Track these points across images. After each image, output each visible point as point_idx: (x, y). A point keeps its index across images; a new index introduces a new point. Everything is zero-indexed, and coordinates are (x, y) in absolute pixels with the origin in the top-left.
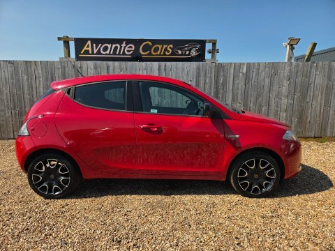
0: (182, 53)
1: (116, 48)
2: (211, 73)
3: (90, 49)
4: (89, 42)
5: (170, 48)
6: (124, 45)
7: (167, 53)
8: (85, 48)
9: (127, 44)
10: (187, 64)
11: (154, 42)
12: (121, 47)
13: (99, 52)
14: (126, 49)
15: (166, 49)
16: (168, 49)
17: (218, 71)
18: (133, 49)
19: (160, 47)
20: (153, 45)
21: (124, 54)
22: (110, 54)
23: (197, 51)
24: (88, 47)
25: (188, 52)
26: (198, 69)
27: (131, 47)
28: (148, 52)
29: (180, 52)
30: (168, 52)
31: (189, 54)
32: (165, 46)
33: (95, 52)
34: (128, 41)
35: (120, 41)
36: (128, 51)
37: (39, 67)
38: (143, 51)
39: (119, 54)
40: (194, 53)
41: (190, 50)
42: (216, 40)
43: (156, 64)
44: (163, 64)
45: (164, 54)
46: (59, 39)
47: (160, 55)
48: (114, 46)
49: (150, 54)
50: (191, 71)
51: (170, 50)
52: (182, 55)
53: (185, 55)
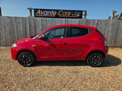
0: (74, 15)
1: (49, 13)
2: (84, 23)
3: (40, 13)
4: (39, 10)
5: (70, 13)
6: (52, 12)
7: (68, 15)
8: (38, 13)
9: (54, 11)
10: (75, 19)
11: (64, 11)
13: (43, 14)
14: (53, 13)
15: (68, 14)
16: (69, 14)
17: (87, 22)
19: (66, 13)
20: (63, 12)
21: (52, 15)
22: (47, 15)
23: (80, 15)
24: (39, 12)
25: (76, 15)
26: (80, 21)
27: (55, 13)
28: (61, 15)
29: (73, 15)
30: (69, 15)
31: (76, 16)
32: (68, 13)
33: (42, 14)
34: (54, 10)
35: (51, 10)
36: (54, 14)
37: (21, 19)
38: (60, 14)
39: (51, 15)
40: (78, 15)
41: (77, 14)
42: (86, 11)
43: (64, 19)
44: (67, 19)
45: (67, 16)
46: (28, 9)
48: (49, 12)
49: (62, 15)
50: (77, 22)
51: (70, 14)
52: (74, 16)
53: (75, 16)
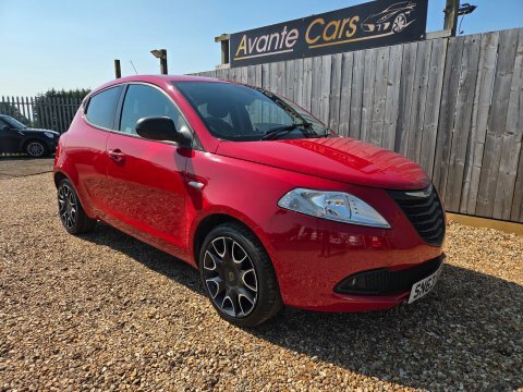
0: (376, 28)
1: (275, 39)
3: (245, 48)
4: (244, 38)
5: (354, 22)
6: (284, 33)
7: (348, 35)
8: (240, 48)
9: (288, 30)
12: (281, 36)
13: (255, 52)
14: (288, 38)
16: (351, 25)
18: (296, 37)
19: (337, 24)
20: (327, 23)
21: (285, 47)
22: (267, 51)
23: (408, 18)
24: (243, 45)
25: (387, 25)
26: (407, 57)
27: (293, 34)
28: (318, 37)
29: (372, 27)
30: (351, 30)
31: (390, 29)
32: (345, 22)
33: (250, 51)
34: (291, 25)
36: (290, 42)
39: (278, 50)
40: (400, 24)
41: (392, 20)
43: (328, 58)
44: (339, 55)
45: (344, 37)
46: (217, 39)
47: (337, 40)
48: (272, 36)
49: (321, 41)
50: (392, 63)
51: (354, 27)
52: (375, 32)
53: (383, 31)
